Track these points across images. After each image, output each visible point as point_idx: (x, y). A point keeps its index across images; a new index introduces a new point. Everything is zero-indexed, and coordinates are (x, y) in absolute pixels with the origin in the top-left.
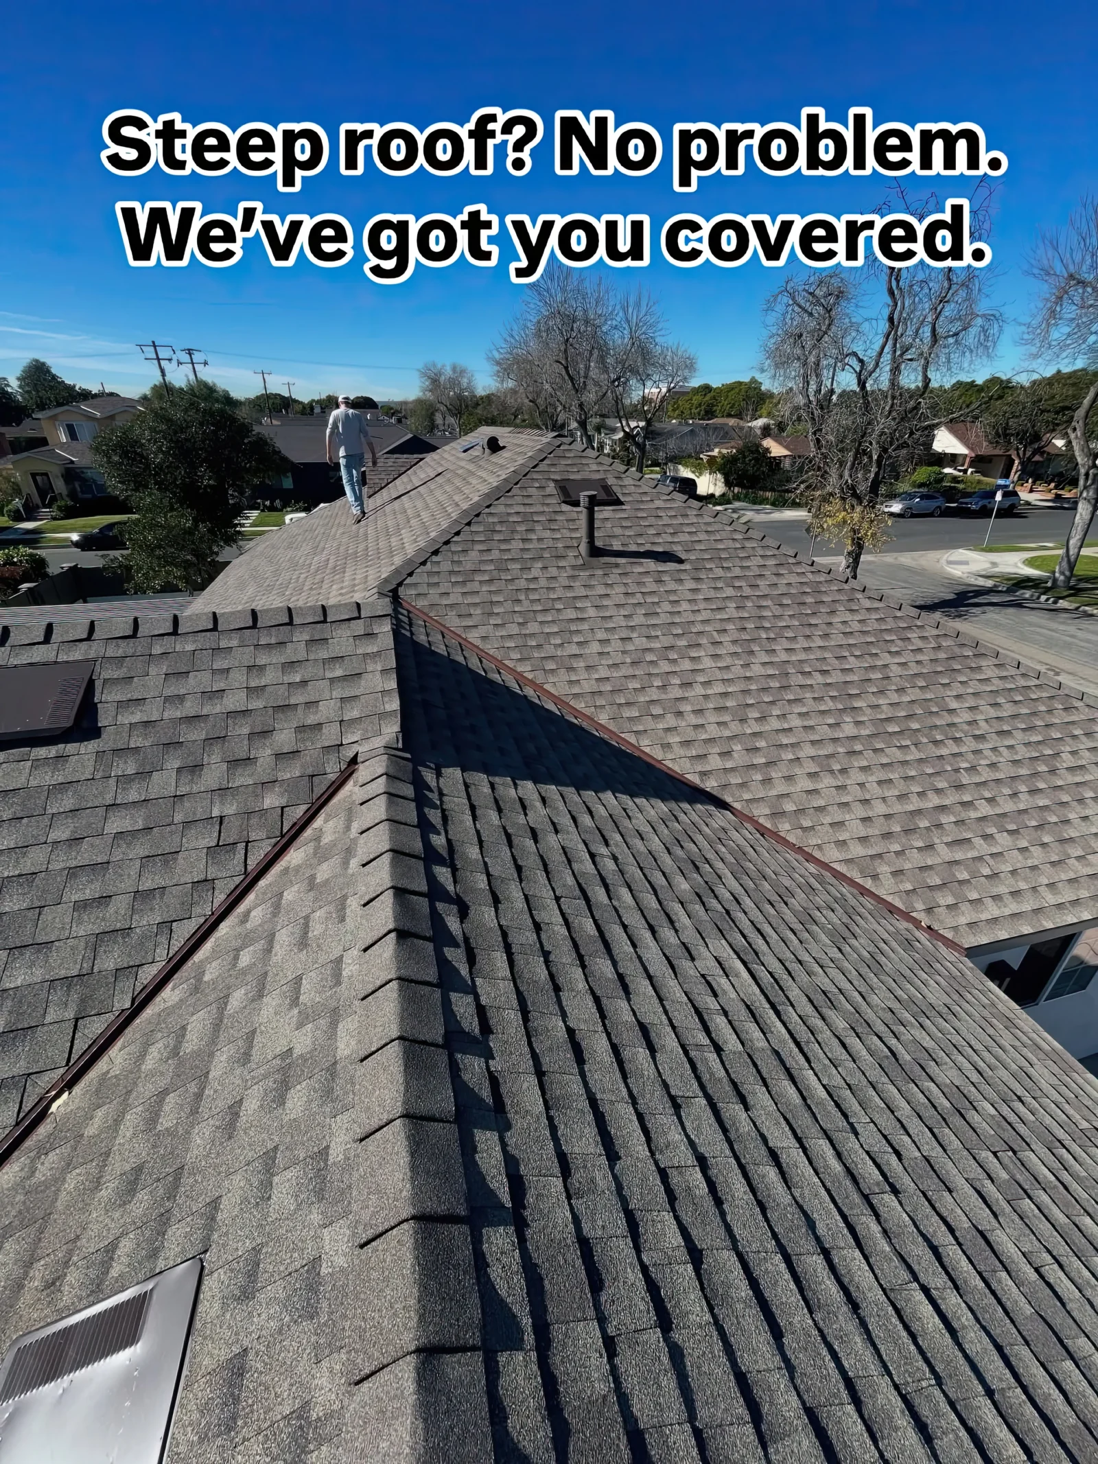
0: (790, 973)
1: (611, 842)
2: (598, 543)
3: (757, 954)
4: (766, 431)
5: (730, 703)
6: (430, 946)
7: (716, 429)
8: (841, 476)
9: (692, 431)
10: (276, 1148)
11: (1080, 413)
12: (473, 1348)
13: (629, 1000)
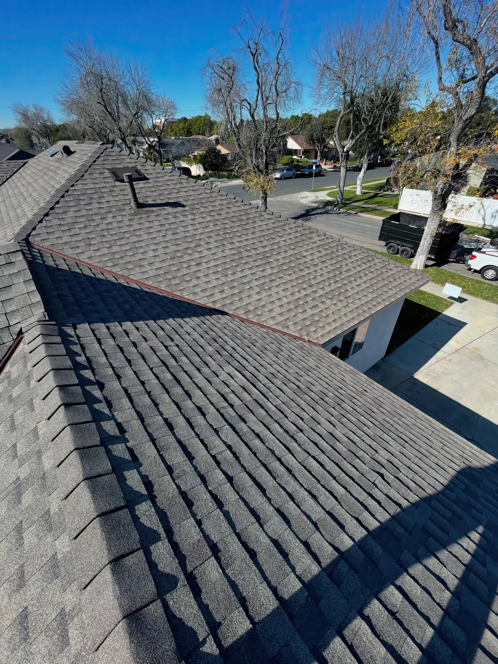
0: (258, 371)
1: (174, 339)
2: (140, 201)
3: (244, 367)
4: (217, 141)
5: (220, 269)
6: (85, 407)
7: (193, 141)
8: (252, 161)
9: (182, 142)
10: (21, 522)
11: (336, 129)
12: (138, 549)
13: (191, 399)
